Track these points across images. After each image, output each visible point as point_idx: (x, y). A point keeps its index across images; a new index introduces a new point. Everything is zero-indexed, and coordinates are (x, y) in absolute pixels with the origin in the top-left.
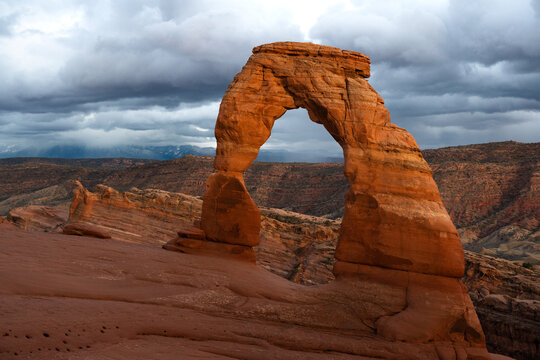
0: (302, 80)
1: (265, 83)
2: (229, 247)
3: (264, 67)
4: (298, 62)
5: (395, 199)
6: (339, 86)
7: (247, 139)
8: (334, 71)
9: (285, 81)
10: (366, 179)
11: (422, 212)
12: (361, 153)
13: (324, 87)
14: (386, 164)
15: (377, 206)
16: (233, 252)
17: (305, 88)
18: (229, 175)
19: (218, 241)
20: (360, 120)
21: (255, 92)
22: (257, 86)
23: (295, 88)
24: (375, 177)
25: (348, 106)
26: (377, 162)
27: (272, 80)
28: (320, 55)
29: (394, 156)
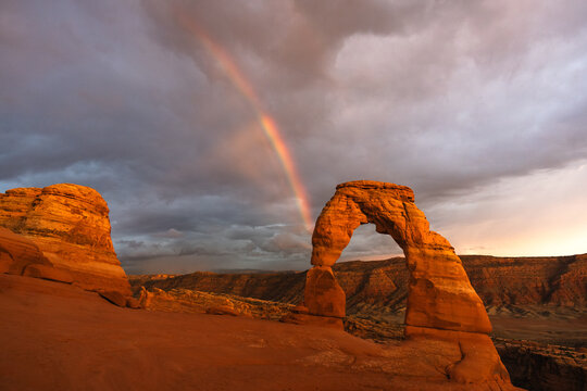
0: (375, 204)
1: (349, 207)
2: (327, 319)
3: (348, 196)
4: (371, 193)
5: (445, 282)
6: (400, 207)
7: (336, 244)
8: (396, 198)
9: (363, 206)
10: (423, 268)
11: (463, 289)
12: (418, 251)
13: (391, 208)
14: (435, 257)
15: (433, 286)
16: (329, 322)
17: (378, 209)
18: (323, 269)
19: (317, 315)
20: (416, 228)
21: (342, 213)
22: (343, 209)
23: (370, 210)
24: (428, 267)
25: (408, 220)
26: (429, 257)
27: (353, 204)
28: (385, 188)
29: (440, 252)
